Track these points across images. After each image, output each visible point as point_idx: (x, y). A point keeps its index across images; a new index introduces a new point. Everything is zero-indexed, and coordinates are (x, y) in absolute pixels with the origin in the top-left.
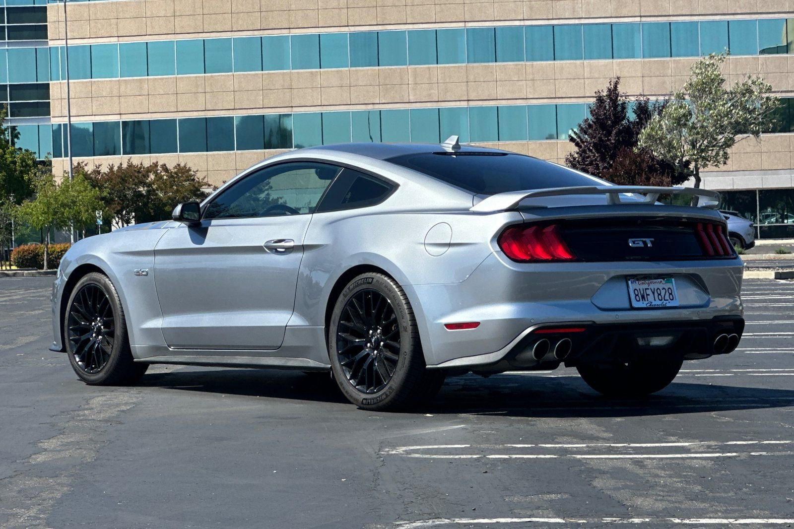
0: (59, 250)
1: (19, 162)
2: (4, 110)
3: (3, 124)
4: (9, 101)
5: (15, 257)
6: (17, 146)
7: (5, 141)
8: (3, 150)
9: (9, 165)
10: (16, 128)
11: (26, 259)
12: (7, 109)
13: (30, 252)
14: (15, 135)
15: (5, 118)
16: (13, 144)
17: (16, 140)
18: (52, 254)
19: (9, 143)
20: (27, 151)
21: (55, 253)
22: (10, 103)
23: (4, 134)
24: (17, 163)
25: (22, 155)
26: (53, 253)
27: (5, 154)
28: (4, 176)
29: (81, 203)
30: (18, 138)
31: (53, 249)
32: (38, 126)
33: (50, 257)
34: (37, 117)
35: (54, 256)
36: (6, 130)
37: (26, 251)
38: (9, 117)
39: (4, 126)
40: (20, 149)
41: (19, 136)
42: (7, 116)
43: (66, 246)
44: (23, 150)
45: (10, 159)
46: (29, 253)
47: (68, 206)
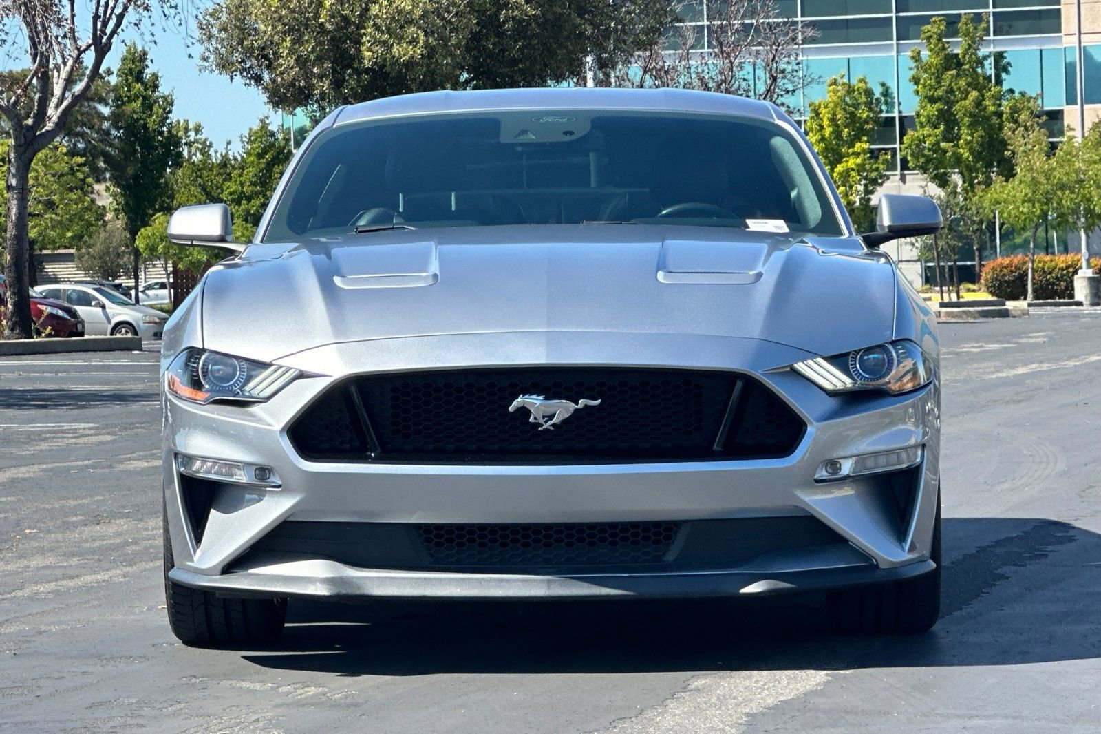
0: (1064, 265)
1: (1007, 113)
2: (983, 25)
3: (980, 47)
4: (991, 10)
5: (989, 277)
6: (1005, 87)
7: (985, 78)
8: (979, 91)
9: (988, 118)
10: (1005, 55)
11: (1006, 281)
12: (988, 22)
13: (1013, 268)
14: (1001, 65)
15: (985, 38)
16: (999, 82)
17: (1004, 75)
18: (1050, 273)
19: (990, 81)
20: (1023, 94)
21: (1057, 270)
22: (994, 13)
23: (983, 66)
24: (1005, 115)
25: (1013, 101)
26: (1053, 270)
27: (984, 100)
28: (982, 137)
29: (1092, 182)
30: (1008, 72)
31: (1053, 263)
32: (1041, 50)
33: (1048, 277)
34: (1038, 36)
35: (1054, 275)
36: (985, 58)
37: (1006, 268)
38: (992, 37)
39: (983, 51)
40: (1012, 91)
41: (1009, 68)
42: (988, 35)
43: (1076, 258)
44: (1017, 95)
45: (991, 109)
46: (1012, 271)
47: (1070, 188)
